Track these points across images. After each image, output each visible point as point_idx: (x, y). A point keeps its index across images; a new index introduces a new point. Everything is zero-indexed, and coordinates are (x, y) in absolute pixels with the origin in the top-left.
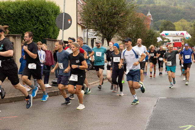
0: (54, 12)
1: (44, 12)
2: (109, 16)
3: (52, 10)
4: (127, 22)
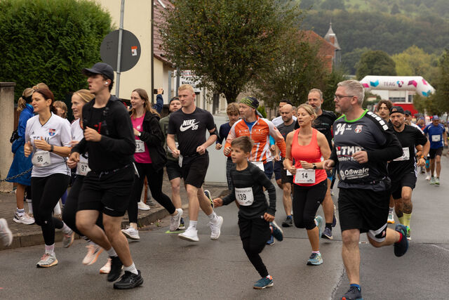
0: (95, 27)
1: (72, 27)
2: (232, 38)
3: (90, 22)
4: (276, 52)
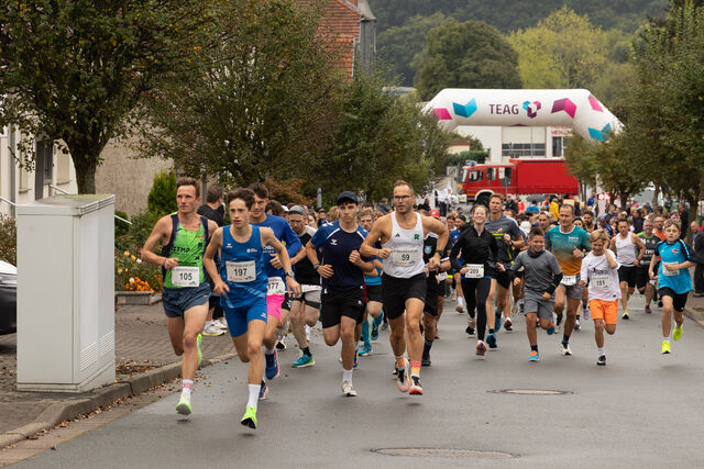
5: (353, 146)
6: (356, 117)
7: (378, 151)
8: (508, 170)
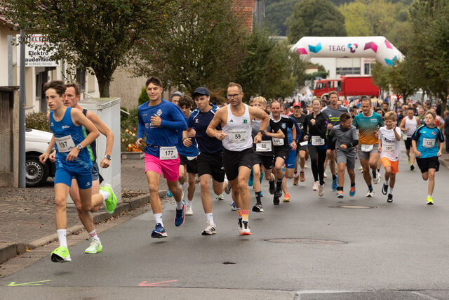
5: (253, 70)
6: (254, 54)
7: (267, 72)
8: (339, 83)
